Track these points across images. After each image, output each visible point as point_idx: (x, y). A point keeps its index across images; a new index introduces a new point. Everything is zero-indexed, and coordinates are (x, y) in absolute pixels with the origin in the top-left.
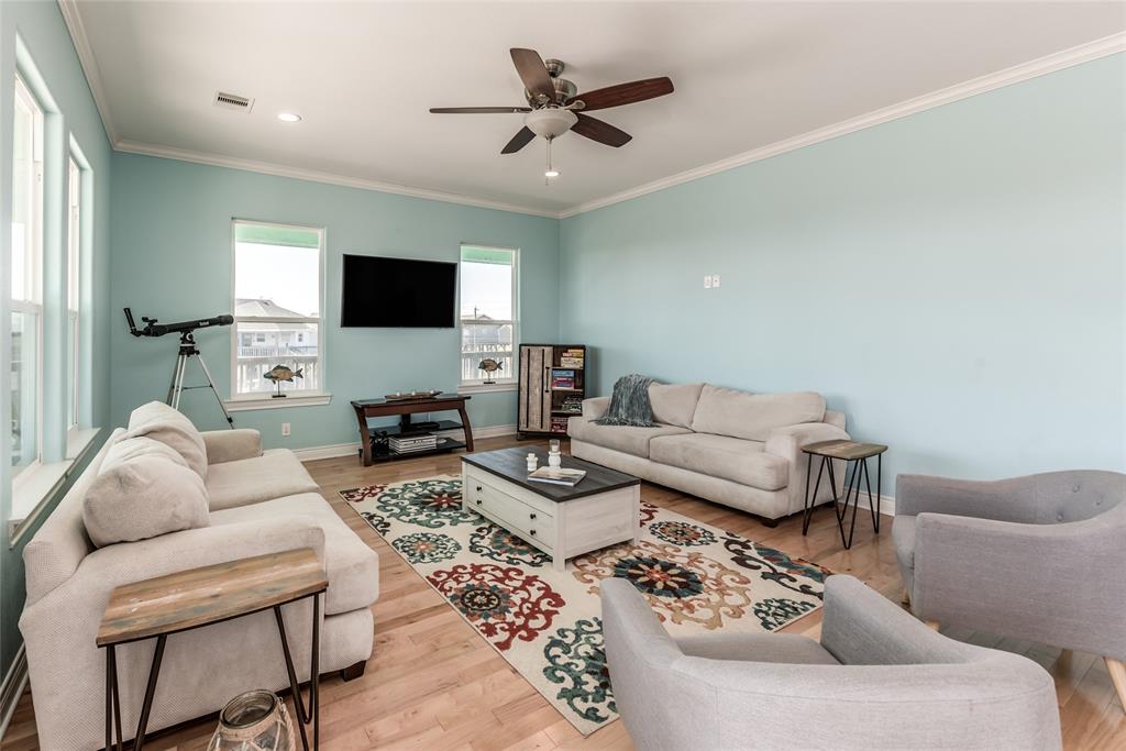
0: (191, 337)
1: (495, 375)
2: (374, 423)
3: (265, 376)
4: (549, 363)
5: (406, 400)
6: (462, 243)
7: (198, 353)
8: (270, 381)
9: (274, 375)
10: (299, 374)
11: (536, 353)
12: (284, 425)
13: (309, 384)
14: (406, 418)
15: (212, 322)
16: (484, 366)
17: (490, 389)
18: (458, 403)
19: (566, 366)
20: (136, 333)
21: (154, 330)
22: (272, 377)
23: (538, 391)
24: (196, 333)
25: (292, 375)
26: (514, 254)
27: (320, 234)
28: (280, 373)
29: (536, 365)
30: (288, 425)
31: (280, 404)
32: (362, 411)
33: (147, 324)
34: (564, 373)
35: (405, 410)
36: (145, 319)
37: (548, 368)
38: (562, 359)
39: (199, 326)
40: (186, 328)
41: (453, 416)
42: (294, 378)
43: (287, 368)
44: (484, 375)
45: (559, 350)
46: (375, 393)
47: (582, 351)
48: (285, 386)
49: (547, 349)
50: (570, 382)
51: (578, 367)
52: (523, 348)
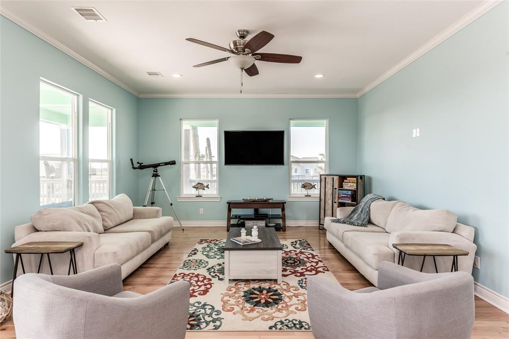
0: (156, 170)
1: (312, 192)
2: (235, 212)
3: (193, 187)
4: (336, 186)
5: (253, 201)
6: (290, 119)
7: (159, 176)
8: (195, 189)
9: (196, 186)
10: (207, 186)
11: (329, 179)
12: (201, 209)
13: (212, 191)
14: (256, 211)
15: (166, 164)
16: (304, 186)
17: (308, 199)
18: (282, 205)
19: (346, 188)
20: (134, 168)
21: (142, 167)
22: (195, 188)
23: (330, 202)
24: (159, 168)
25: (204, 187)
26: (325, 122)
27: (216, 122)
28: (199, 186)
29: (329, 187)
30: (202, 209)
31: (199, 199)
32: (231, 205)
33: (139, 165)
34: (345, 192)
35: (256, 206)
36: (138, 163)
37: (336, 189)
38: (344, 183)
39: (160, 166)
40: (155, 166)
41: (278, 211)
42: (206, 188)
43: (202, 184)
44: (305, 192)
45: (343, 178)
46: (239, 198)
47: (355, 179)
48: (201, 192)
49: (336, 178)
50: (349, 198)
51: (353, 188)
52: (322, 176)
